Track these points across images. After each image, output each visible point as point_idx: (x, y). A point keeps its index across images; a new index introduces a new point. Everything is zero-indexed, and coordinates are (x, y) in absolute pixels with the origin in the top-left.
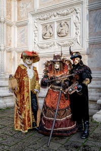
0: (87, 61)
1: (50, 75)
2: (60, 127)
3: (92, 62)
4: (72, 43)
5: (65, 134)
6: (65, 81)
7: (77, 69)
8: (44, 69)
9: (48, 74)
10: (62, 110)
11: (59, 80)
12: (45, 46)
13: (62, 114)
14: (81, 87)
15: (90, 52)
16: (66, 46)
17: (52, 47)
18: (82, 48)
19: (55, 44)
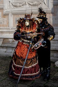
0: (52, 18)
1: (22, 30)
2: (26, 73)
3: (56, 19)
4: (40, 3)
5: (31, 79)
6: (34, 37)
7: (43, 28)
8: (18, 24)
9: (20, 29)
10: (29, 60)
11: (29, 36)
12: (18, 5)
13: (29, 63)
14: (46, 42)
16: (35, 6)
17: (24, 6)
18: (48, 8)
19: (27, 3)
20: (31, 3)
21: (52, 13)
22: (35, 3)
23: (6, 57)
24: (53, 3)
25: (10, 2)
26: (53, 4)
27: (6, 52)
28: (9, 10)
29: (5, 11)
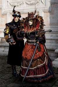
0: (49, 17)
3: (53, 18)
4: (38, 2)
15: (52, 10)
16: (33, 5)
17: (22, 5)
18: (45, 7)
19: (24, 3)
20: (28, 3)
21: (49, 12)
22: (33, 2)
23: (3, 56)
24: (51, 1)
25: (8, 2)
26: (51, 3)
27: (3, 51)
28: (7, 10)
29: (3, 11)
